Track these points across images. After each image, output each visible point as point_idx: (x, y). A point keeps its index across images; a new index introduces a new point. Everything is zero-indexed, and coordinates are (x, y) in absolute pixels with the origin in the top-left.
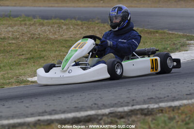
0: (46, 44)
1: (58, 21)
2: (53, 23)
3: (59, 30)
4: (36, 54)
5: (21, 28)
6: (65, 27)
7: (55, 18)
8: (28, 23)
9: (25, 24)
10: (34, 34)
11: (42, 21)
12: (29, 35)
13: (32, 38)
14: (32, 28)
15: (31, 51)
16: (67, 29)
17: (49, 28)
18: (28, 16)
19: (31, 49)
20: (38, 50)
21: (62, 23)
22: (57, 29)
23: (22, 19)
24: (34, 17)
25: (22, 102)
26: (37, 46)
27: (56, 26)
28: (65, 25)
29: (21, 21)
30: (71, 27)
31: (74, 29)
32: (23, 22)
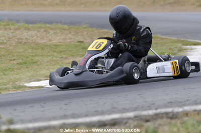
0: (36, 49)
1: (43, 26)
2: (39, 27)
3: (46, 34)
4: (28, 59)
5: (6, 32)
6: (52, 32)
7: (40, 22)
8: (12, 27)
9: (10, 29)
10: (22, 39)
11: (26, 25)
12: (16, 40)
13: (20, 43)
14: (18, 32)
15: (22, 56)
16: (54, 33)
17: (36, 32)
18: (11, 20)
19: (22, 54)
20: (30, 55)
21: (49, 27)
22: (45, 33)
23: (5, 23)
24: (18, 21)
25: (32, 107)
26: (27, 51)
27: (42, 30)
28: (52, 29)
29: (4, 25)
30: (59, 32)
31: (62, 34)
32: (7, 27)
